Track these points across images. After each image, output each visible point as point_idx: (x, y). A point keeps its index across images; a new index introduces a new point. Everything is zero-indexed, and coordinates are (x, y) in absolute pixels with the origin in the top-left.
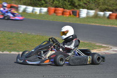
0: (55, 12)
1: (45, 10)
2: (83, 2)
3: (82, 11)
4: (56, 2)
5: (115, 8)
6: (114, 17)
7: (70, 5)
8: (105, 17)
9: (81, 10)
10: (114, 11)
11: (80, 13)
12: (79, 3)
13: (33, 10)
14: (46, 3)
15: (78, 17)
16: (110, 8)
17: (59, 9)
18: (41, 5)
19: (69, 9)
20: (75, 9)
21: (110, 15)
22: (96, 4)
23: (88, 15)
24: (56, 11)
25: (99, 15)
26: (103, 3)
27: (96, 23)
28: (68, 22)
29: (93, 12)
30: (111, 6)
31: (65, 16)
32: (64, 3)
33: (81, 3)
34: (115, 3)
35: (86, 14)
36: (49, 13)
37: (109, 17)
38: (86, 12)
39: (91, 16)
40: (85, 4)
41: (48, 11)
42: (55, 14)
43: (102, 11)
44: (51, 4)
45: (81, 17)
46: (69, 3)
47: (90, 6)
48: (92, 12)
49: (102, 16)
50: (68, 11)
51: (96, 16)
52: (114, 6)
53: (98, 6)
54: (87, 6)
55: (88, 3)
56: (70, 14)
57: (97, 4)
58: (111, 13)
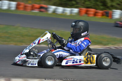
0: (86, 13)
1: (76, 10)
7: (103, 6)
12: (112, 3)
13: (64, 10)
14: (77, 3)
17: (90, 10)
18: (72, 6)
19: (102, 10)
20: (108, 10)
31: (97, 17)
36: (81, 14)
40: (119, 4)
56: (103, 15)
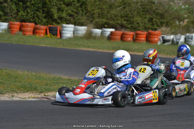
0: (20, 30)
2: (67, 12)
3: (65, 27)
4: (21, 13)
5: (120, 22)
6: (119, 37)
7: (45, 18)
8: (104, 36)
9: (64, 25)
10: (118, 27)
11: (63, 30)
12: (61, 14)
14: (6, 14)
15: (59, 37)
16: (111, 22)
17: (27, 25)
19: (44, 25)
20: (55, 25)
21: (112, 33)
22: (88, 16)
23: (75, 34)
24: (23, 28)
25: (94, 35)
26: (99, 14)
27: (89, 47)
28: (44, 46)
29: (84, 29)
30: (114, 20)
31: (37, 36)
32: (36, 15)
33: (64, 15)
34: (120, 15)
35: (72, 33)
37: (111, 37)
38: (72, 29)
39: (80, 35)
40: (71, 16)
41: (10, 27)
42: (21, 33)
43: (98, 28)
44: (15, 16)
45: (64, 38)
46: (44, 15)
47: (78, 19)
48: (82, 30)
49: (100, 35)
50: (42, 27)
51: (89, 36)
52: (117, 20)
53: (91, 19)
54: (74, 19)
55: (75, 15)
56: (46, 33)
57: (91, 16)
58: (113, 30)
